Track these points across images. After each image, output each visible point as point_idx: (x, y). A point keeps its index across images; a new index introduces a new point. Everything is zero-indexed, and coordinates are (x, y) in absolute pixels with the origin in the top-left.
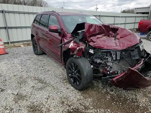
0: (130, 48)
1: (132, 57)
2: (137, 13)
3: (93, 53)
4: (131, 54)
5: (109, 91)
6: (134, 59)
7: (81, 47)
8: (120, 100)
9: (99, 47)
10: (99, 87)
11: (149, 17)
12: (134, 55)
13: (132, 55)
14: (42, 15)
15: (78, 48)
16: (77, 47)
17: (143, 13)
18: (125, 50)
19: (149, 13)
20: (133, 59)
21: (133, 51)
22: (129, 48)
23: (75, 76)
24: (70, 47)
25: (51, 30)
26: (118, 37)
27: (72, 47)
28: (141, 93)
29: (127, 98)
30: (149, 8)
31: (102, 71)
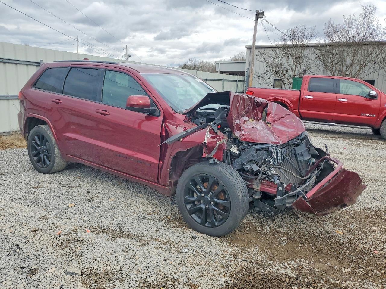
0: (294, 140)
1: (298, 156)
2: (222, 73)
3: (237, 153)
4: (297, 152)
5: (275, 228)
6: (303, 160)
7: (222, 141)
8: (305, 239)
9: (250, 139)
10: (252, 224)
11: (245, 82)
12: (301, 153)
13: (299, 154)
14: (71, 68)
15: (218, 143)
16: (217, 141)
17: (232, 73)
18: (287, 145)
19: (246, 73)
20: (300, 161)
21: (298, 145)
22: (292, 140)
23: (207, 206)
24: (206, 142)
25: (133, 105)
26: (269, 119)
27: (209, 141)
28: (326, 222)
29: (313, 234)
30: (244, 64)
31: (261, 188)
